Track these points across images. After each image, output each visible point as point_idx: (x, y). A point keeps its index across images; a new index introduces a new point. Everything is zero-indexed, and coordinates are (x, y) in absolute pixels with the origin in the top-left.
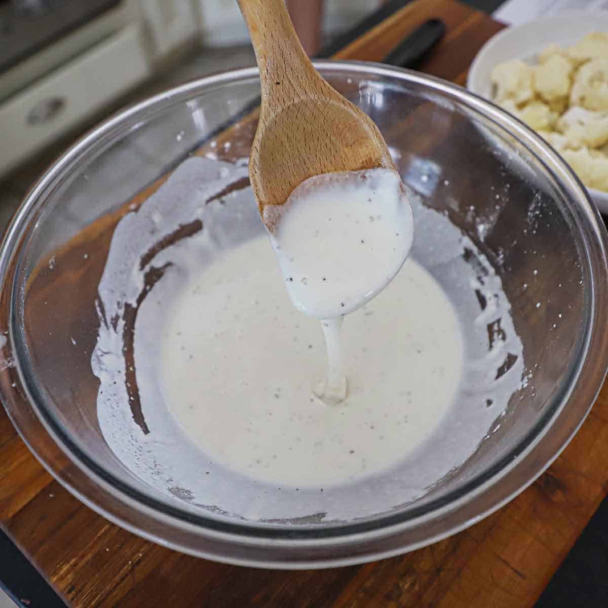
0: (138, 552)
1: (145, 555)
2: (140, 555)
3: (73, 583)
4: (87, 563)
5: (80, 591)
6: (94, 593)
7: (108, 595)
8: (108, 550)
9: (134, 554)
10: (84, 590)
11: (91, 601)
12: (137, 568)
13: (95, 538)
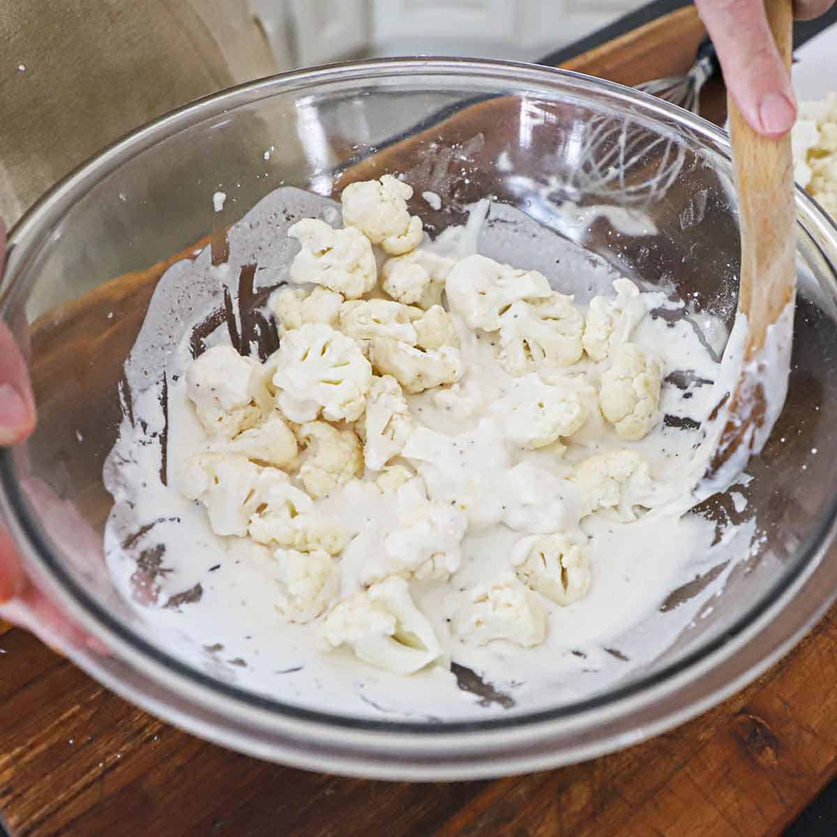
0: (117, 751)
1: (126, 757)
2: (119, 756)
3: (12, 782)
4: (37, 757)
5: (20, 795)
6: (40, 802)
7: (58, 809)
8: (71, 742)
9: (108, 753)
10: (25, 796)
11: (32, 814)
12: (109, 776)
13: (56, 722)
